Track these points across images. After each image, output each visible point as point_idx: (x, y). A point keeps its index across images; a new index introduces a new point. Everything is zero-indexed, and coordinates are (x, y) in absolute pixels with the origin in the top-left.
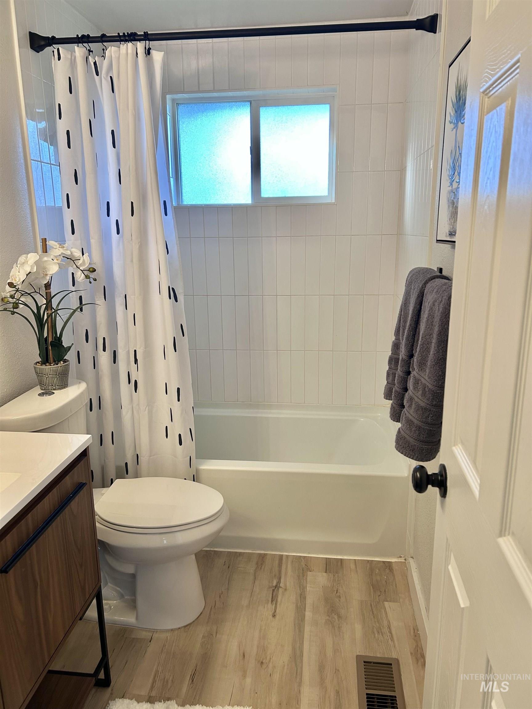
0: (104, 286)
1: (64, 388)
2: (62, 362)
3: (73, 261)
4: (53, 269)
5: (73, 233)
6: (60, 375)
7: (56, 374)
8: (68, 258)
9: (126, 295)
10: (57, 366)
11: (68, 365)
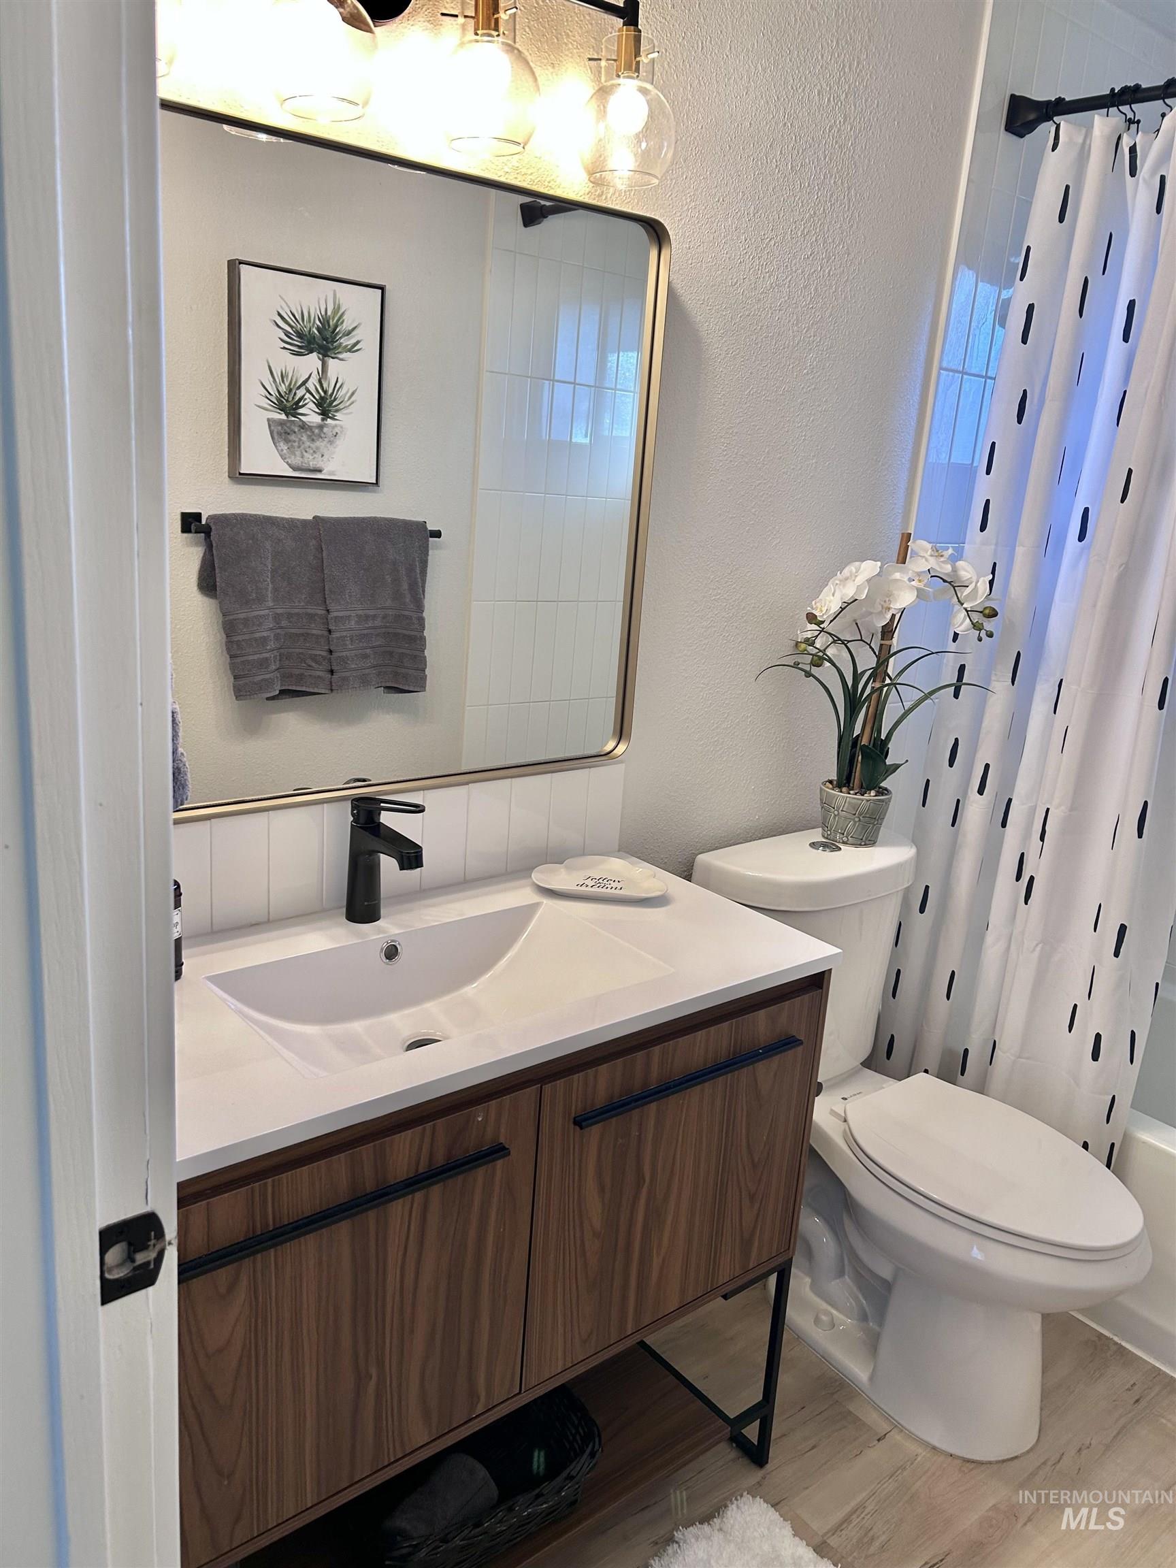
0: (1019, 653)
1: (865, 845)
2: (873, 793)
3: (954, 587)
4: (905, 598)
5: (983, 527)
6: (861, 818)
7: (854, 812)
8: (945, 581)
9: (1062, 680)
10: (862, 797)
11: (888, 802)
